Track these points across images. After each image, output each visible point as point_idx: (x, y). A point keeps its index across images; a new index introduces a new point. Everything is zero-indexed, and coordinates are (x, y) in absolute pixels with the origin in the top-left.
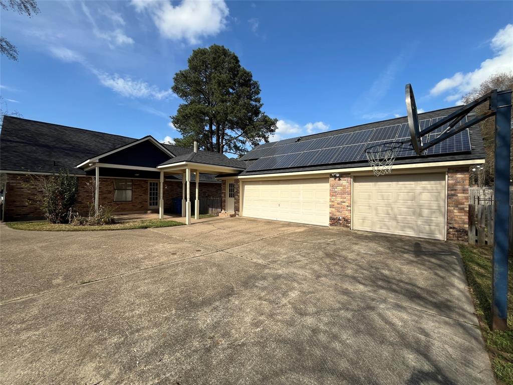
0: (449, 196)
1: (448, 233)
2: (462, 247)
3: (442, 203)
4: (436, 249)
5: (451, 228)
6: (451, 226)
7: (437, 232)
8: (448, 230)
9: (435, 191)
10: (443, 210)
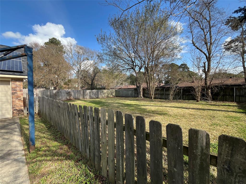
0: (13, 94)
1: (13, 113)
2: (20, 118)
3: (9, 98)
4: (6, 123)
5: (14, 110)
6: (14, 109)
7: (6, 114)
8: (13, 111)
9: (5, 91)
10: (10, 101)
